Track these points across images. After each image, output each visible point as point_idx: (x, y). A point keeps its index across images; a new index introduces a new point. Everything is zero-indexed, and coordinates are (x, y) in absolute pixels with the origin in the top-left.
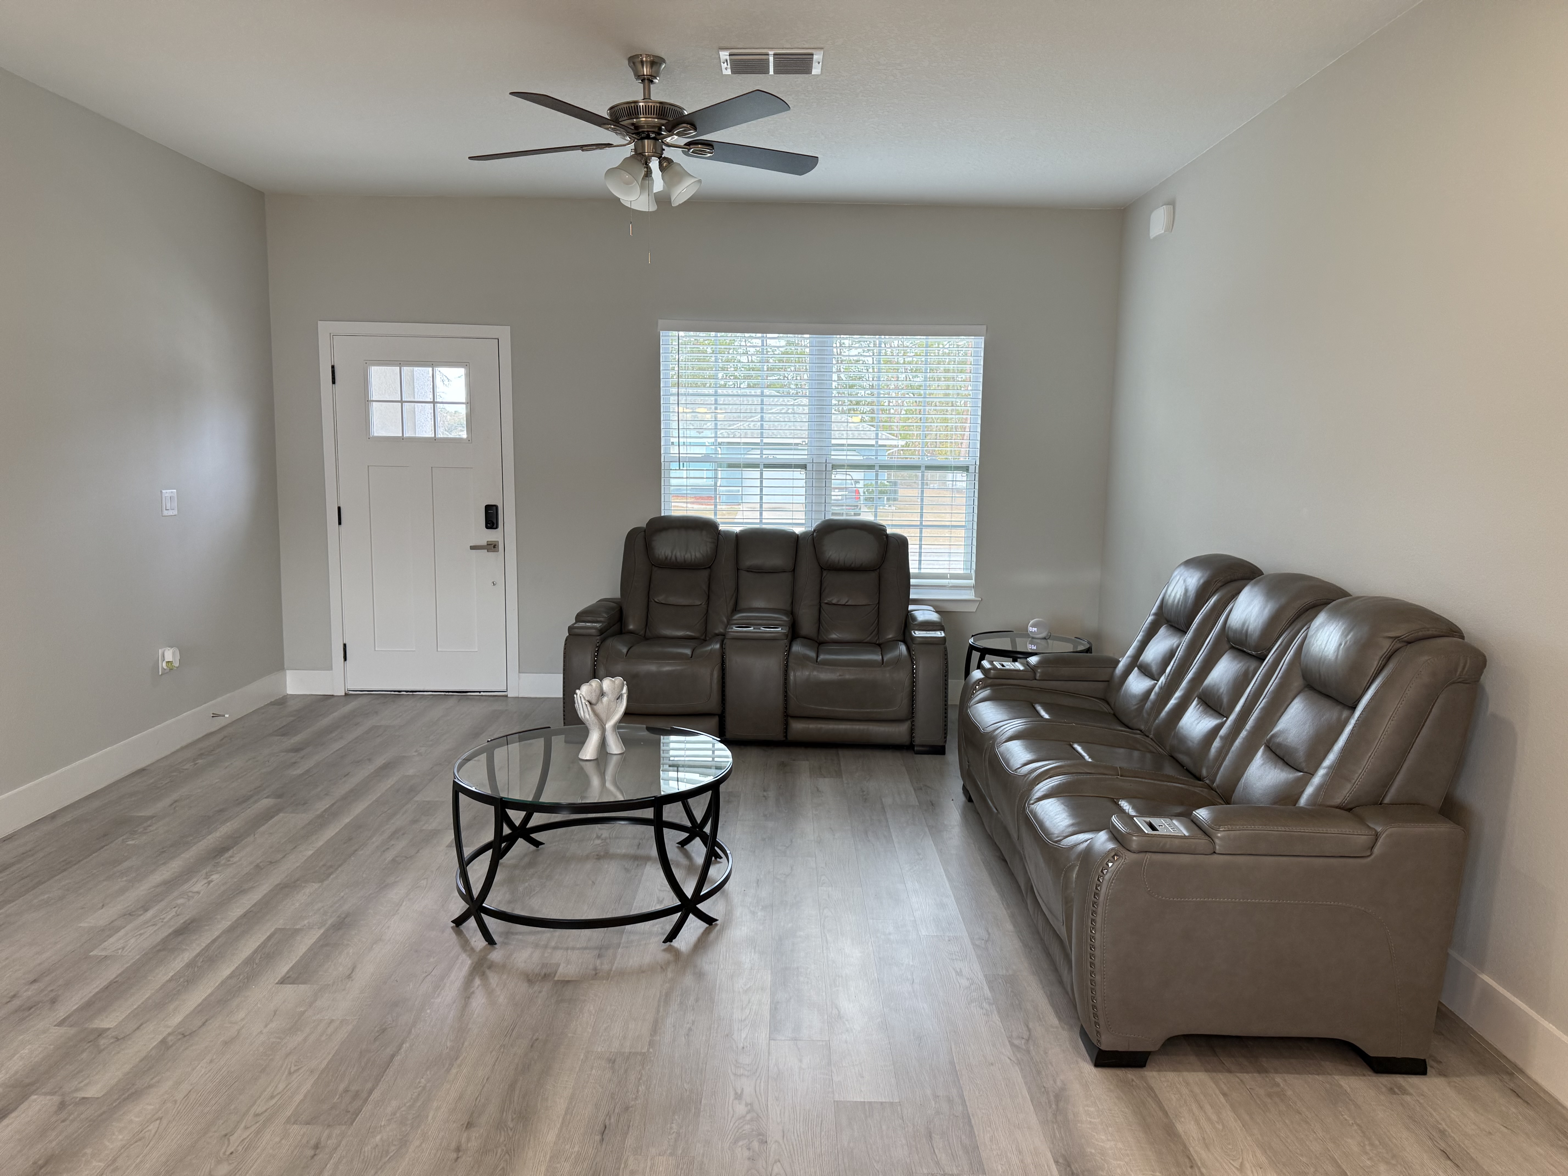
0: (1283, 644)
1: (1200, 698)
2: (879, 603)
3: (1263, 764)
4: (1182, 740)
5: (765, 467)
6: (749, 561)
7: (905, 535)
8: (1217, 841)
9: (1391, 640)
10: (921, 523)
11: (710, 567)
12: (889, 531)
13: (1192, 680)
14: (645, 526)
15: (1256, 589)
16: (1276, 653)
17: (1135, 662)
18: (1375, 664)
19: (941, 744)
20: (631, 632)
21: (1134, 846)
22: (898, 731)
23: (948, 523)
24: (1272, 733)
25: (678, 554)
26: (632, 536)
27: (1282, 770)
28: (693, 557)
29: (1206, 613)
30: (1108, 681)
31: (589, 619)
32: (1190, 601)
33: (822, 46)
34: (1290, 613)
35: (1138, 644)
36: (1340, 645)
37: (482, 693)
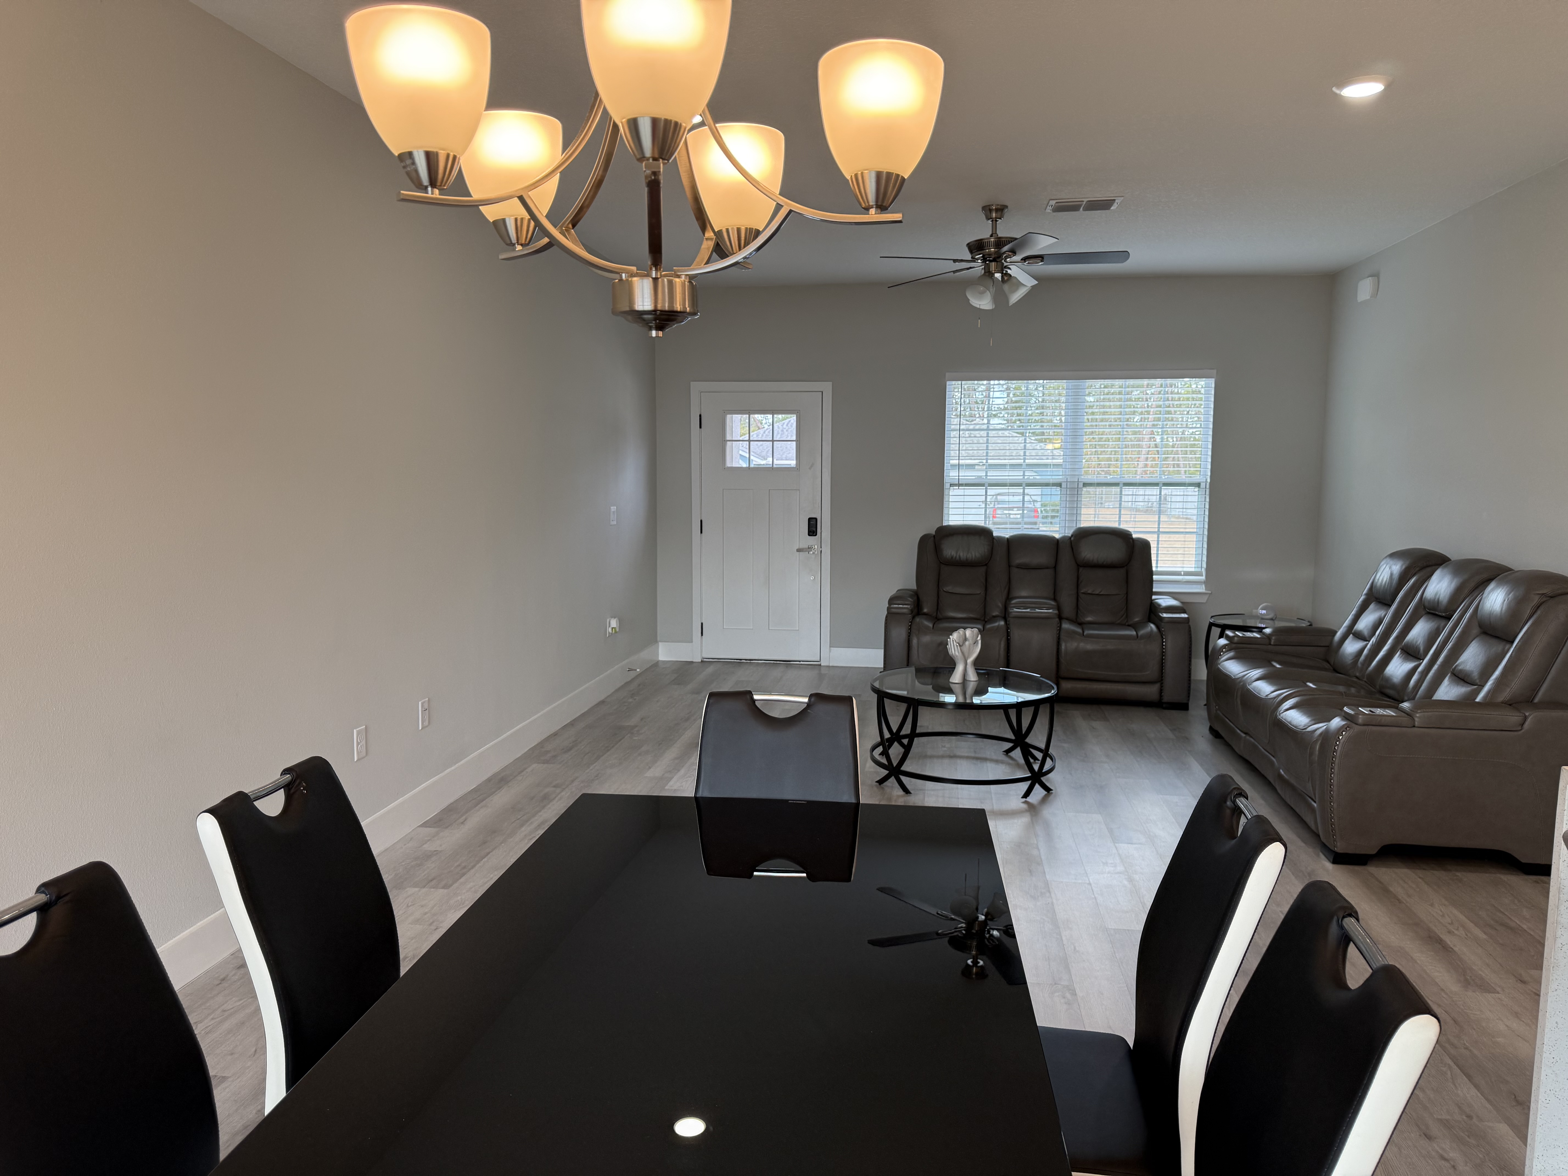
0: (1465, 606)
1: (1402, 649)
2: (1127, 593)
3: (1448, 685)
4: (1388, 680)
5: (1026, 486)
6: (1019, 560)
7: (1149, 540)
8: (1416, 719)
9: (1539, 596)
10: (1159, 530)
11: (986, 565)
12: (1134, 536)
13: (1397, 637)
14: (934, 533)
15: (1446, 570)
16: (1460, 613)
17: (1351, 631)
18: (1528, 612)
19: (1185, 701)
20: (925, 614)
21: (1360, 721)
22: (1150, 692)
23: (1182, 530)
24: (1456, 664)
25: (961, 554)
26: (924, 541)
27: (1463, 686)
28: (974, 556)
29: (1407, 589)
30: (1328, 646)
31: (899, 602)
32: (1394, 582)
33: (1123, 195)
34: (1472, 585)
35: (1353, 617)
36: (1505, 600)
37: (801, 663)
